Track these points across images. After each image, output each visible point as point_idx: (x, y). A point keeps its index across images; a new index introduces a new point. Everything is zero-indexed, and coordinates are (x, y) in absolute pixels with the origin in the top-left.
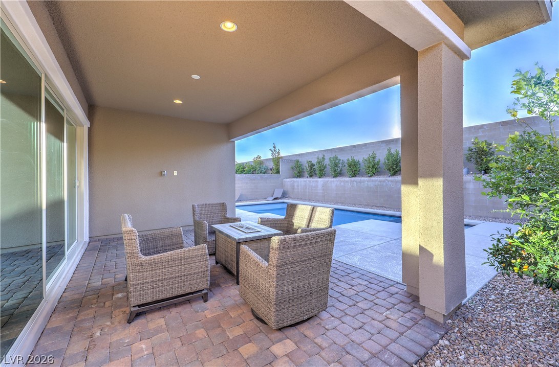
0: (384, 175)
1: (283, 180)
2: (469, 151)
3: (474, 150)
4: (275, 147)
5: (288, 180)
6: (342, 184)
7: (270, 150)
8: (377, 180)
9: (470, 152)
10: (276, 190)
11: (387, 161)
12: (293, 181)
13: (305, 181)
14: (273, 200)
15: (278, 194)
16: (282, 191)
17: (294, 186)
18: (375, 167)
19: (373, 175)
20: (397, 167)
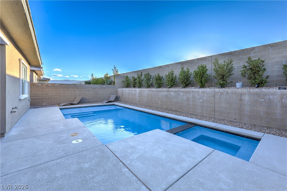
0: (179, 87)
1: (117, 89)
2: (243, 68)
3: (248, 67)
4: (115, 68)
5: (120, 89)
6: (151, 93)
7: (112, 70)
8: (173, 91)
9: (245, 69)
10: (112, 95)
11: (180, 77)
12: (123, 90)
13: (129, 90)
14: (106, 103)
15: (112, 98)
16: (115, 96)
17: (123, 93)
18: (173, 81)
19: (172, 86)
20: (187, 81)
